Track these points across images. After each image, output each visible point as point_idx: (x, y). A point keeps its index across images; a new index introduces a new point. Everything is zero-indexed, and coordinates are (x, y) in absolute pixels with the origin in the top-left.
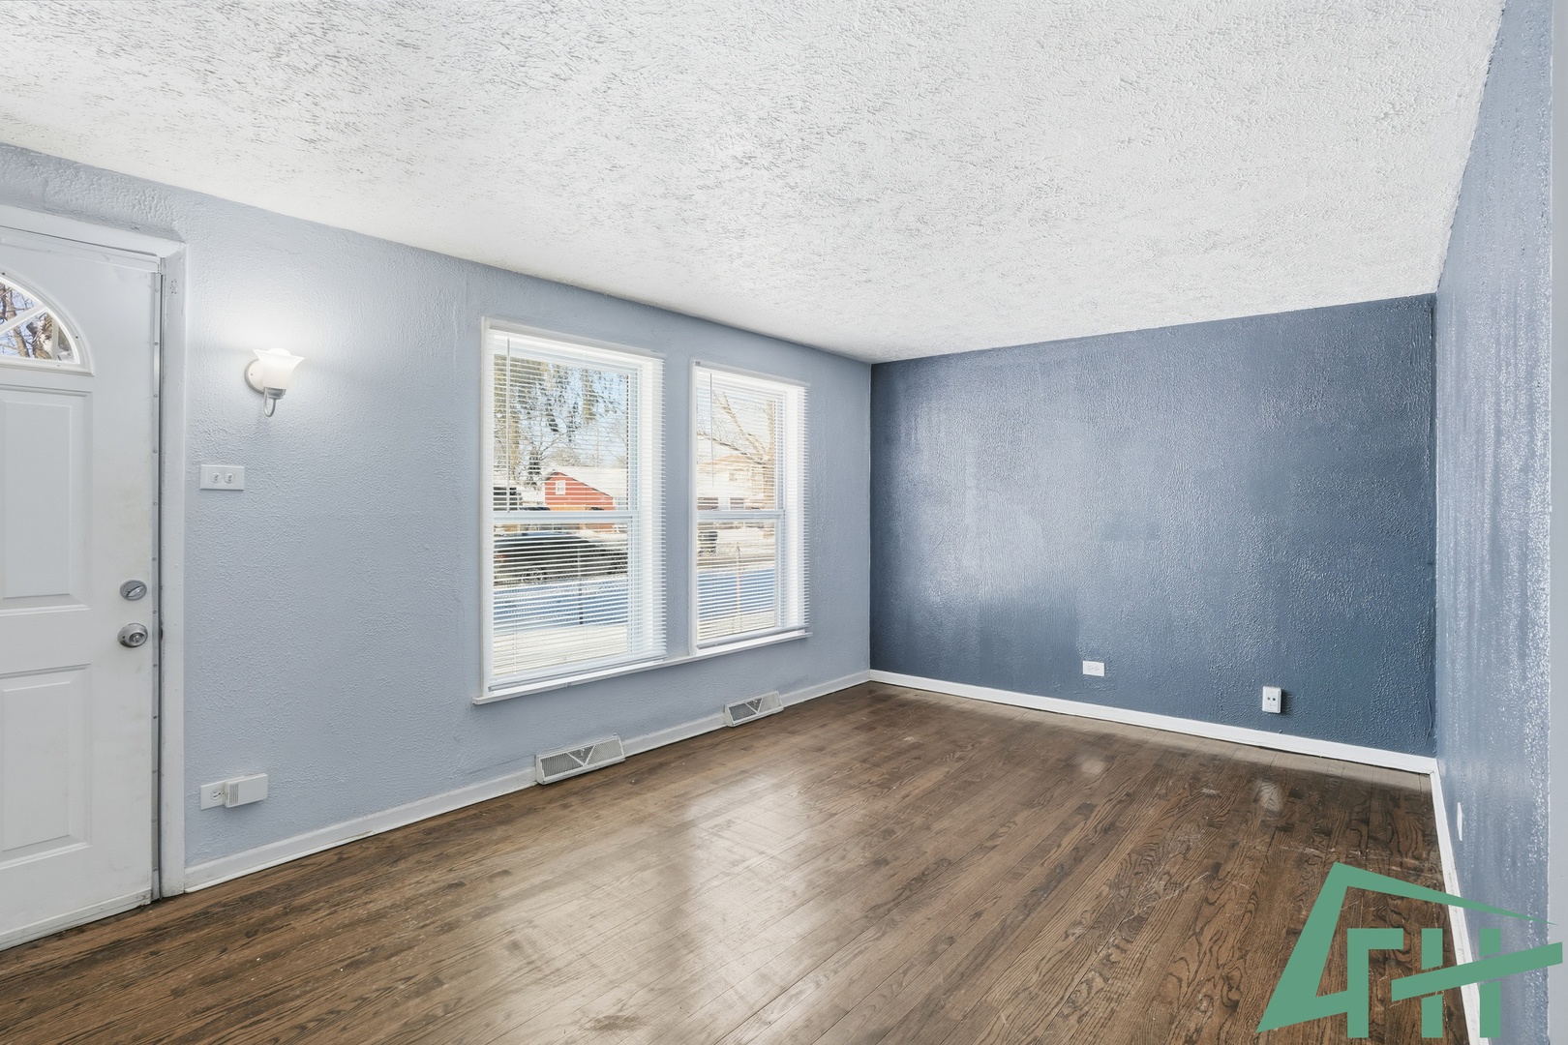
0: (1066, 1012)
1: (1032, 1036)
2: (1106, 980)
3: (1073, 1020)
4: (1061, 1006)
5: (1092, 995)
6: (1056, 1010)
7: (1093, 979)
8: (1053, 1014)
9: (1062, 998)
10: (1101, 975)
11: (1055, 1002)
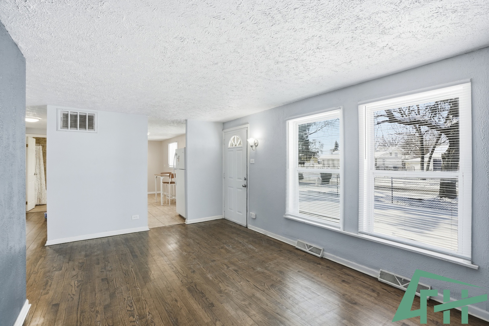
0: (129, 298)
1: (130, 290)
2: (128, 310)
3: (126, 298)
4: (132, 298)
5: (127, 305)
6: (131, 297)
7: (131, 308)
8: (131, 296)
9: (133, 300)
10: (130, 311)
11: (133, 298)
